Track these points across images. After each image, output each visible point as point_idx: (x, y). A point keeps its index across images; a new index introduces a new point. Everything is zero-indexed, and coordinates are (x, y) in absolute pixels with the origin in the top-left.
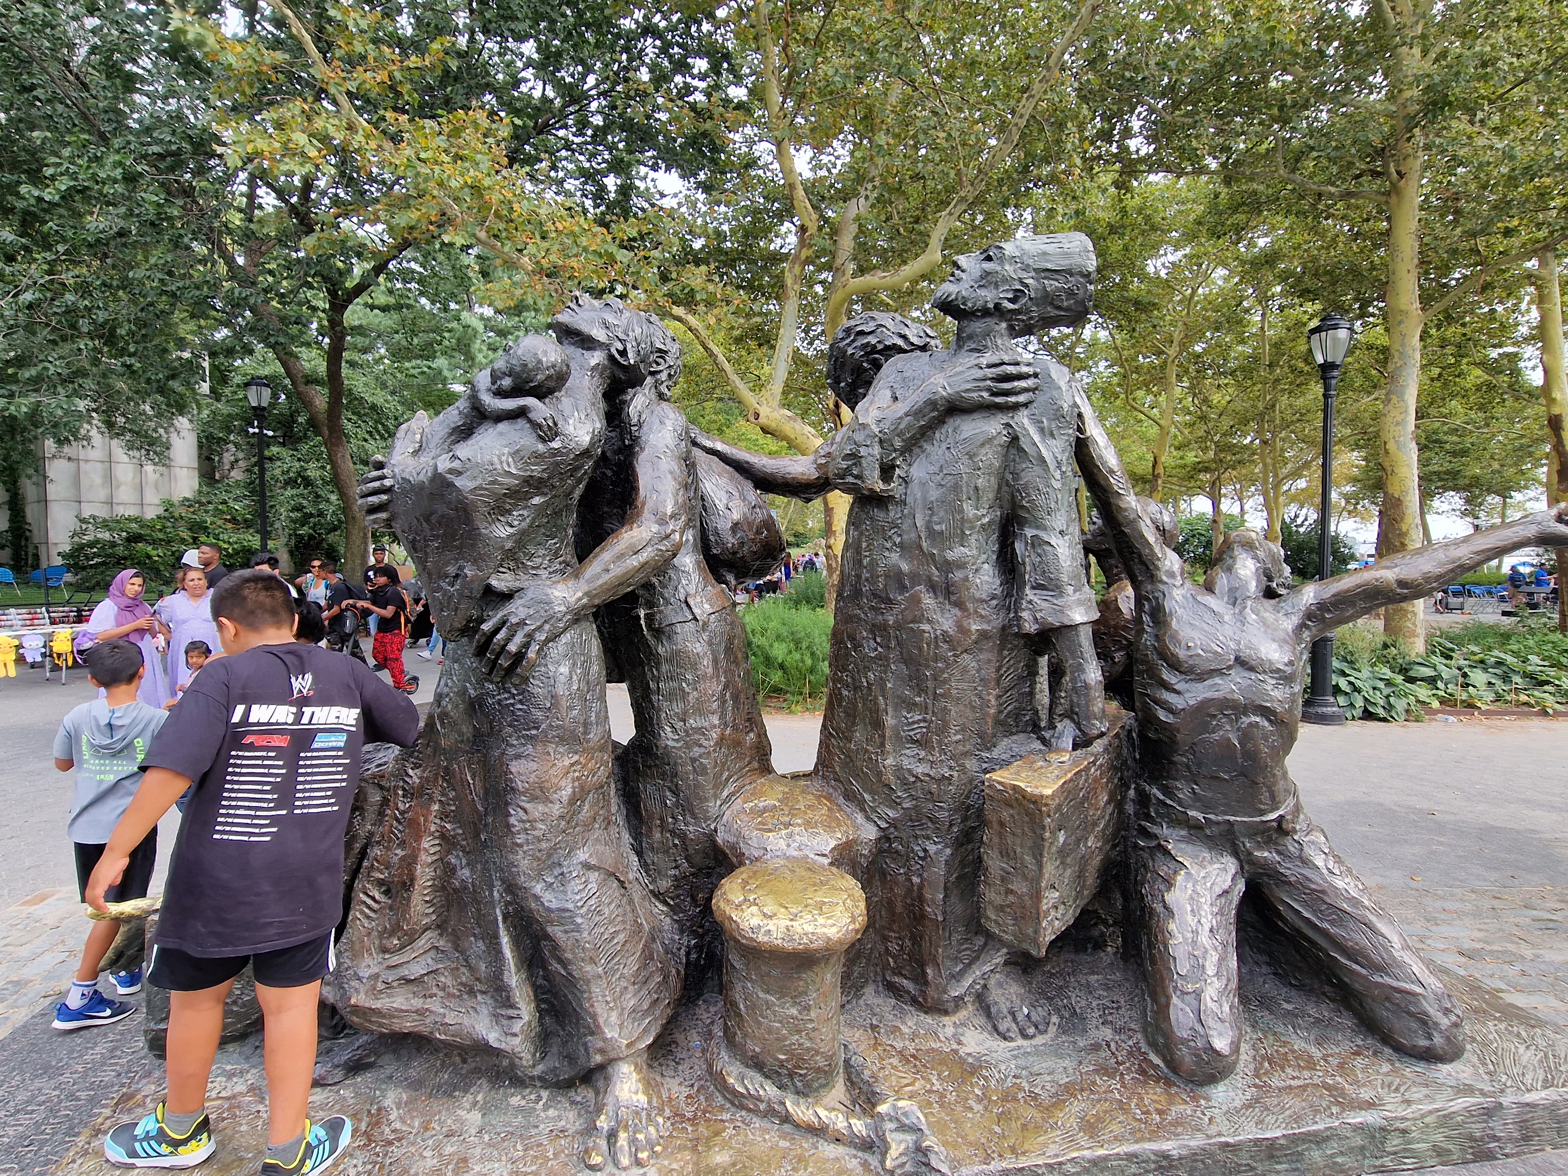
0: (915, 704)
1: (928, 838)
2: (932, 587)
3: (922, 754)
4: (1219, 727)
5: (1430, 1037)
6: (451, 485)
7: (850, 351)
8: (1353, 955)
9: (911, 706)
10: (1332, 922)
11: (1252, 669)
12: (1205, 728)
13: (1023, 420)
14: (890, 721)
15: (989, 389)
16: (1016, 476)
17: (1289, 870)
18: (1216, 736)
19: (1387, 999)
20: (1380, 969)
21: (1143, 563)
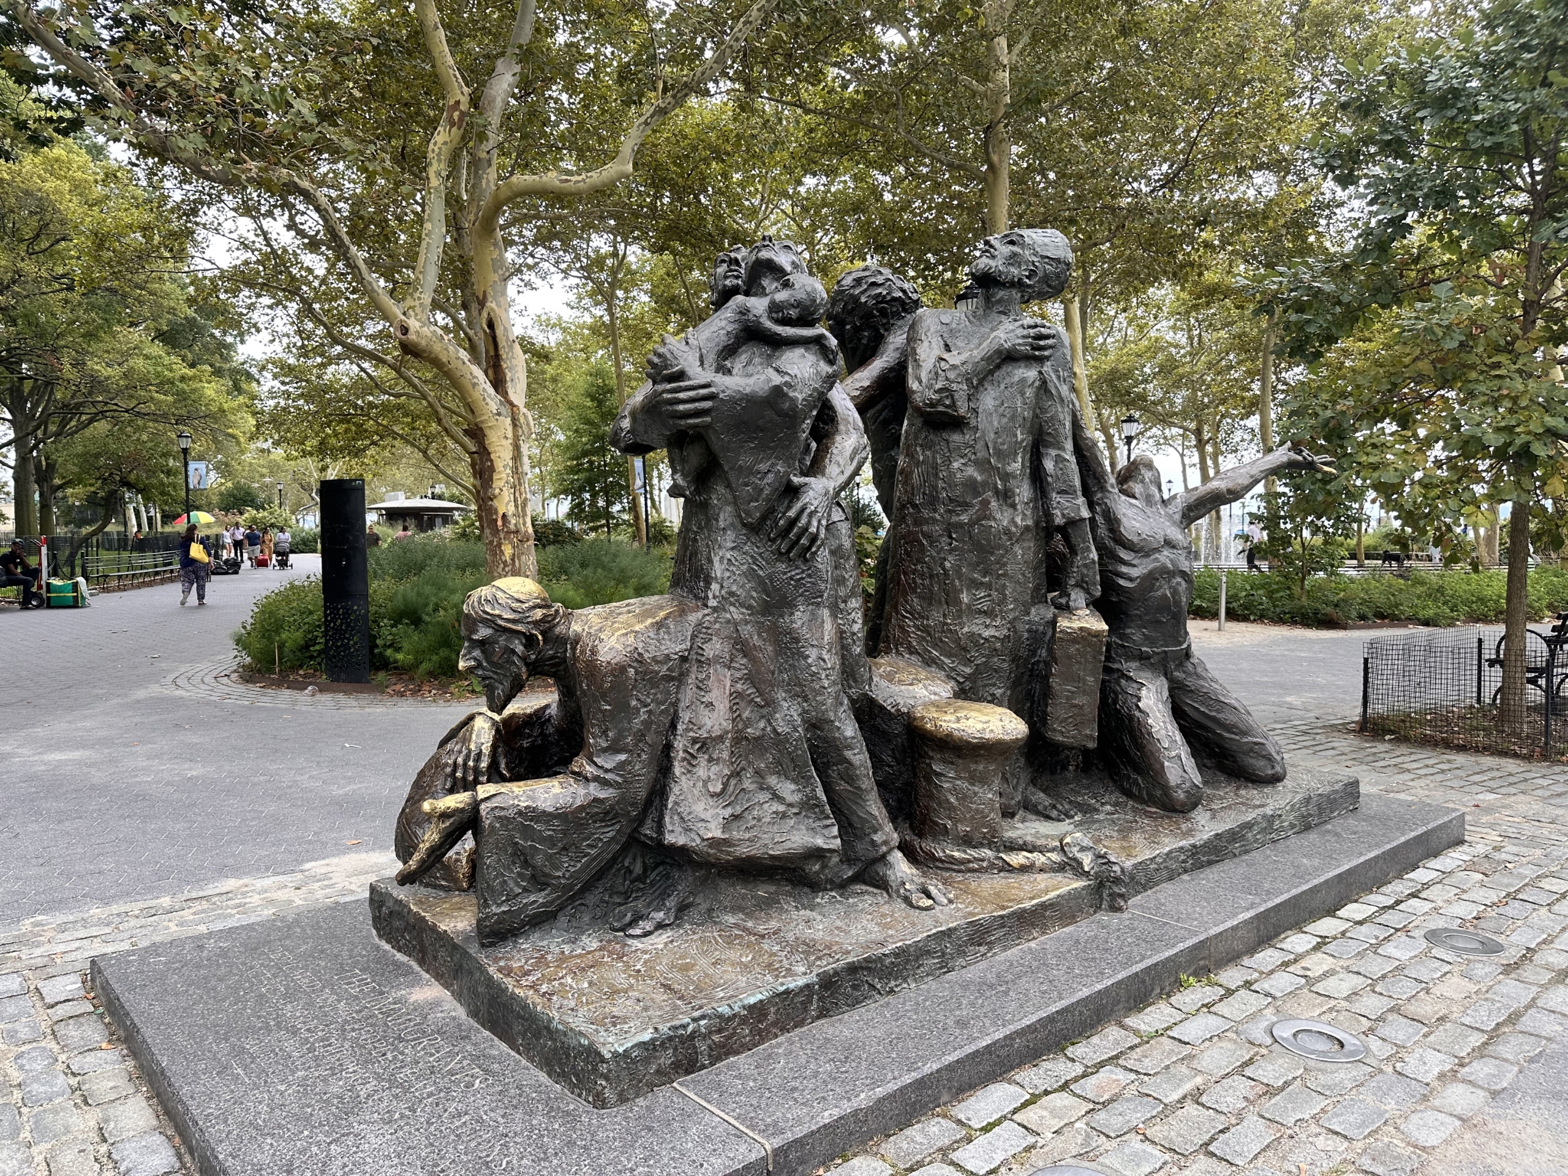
0: (982, 583)
1: (994, 685)
2: (997, 492)
3: (988, 622)
4: (1161, 587)
5: (1273, 767)
6: (786, 395)
7: (863, 299)
8: (1229, 728)
9: (978, 585)
10: (1217, 711)
11: (1174, 547)
12: (1152, 588)
13: (1047, 368)
14: (965, 598)
15: (1031, 345)
16: (1044, 411)
17: (1190, 682)
18: (1159, 593)
19: (1251, 750)
20: (1244, 733)
21: (1095, 478)
